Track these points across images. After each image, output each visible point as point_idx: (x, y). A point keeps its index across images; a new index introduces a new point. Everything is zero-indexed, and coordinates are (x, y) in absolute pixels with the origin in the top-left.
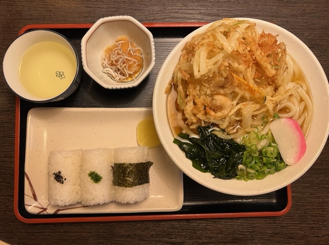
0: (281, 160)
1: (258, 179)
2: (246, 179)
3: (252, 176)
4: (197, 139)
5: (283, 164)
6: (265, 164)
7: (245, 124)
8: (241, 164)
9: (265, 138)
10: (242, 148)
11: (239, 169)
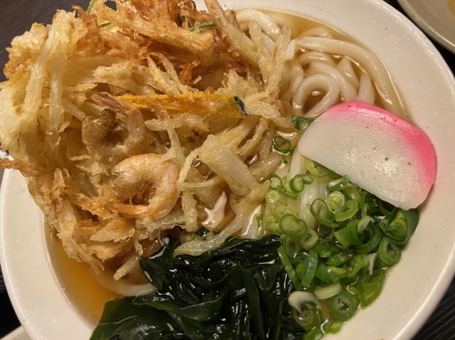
0: (389, 209)
1: (366, 304)
2: (335, 326)
3: (346, 306)
4: (149, 297)
5: (400, 215)
6: (354, 249)
7: (240, 186)
8: (294, 290)
9: (305, 182)
10: (267, 245)
11: (298, 308)
